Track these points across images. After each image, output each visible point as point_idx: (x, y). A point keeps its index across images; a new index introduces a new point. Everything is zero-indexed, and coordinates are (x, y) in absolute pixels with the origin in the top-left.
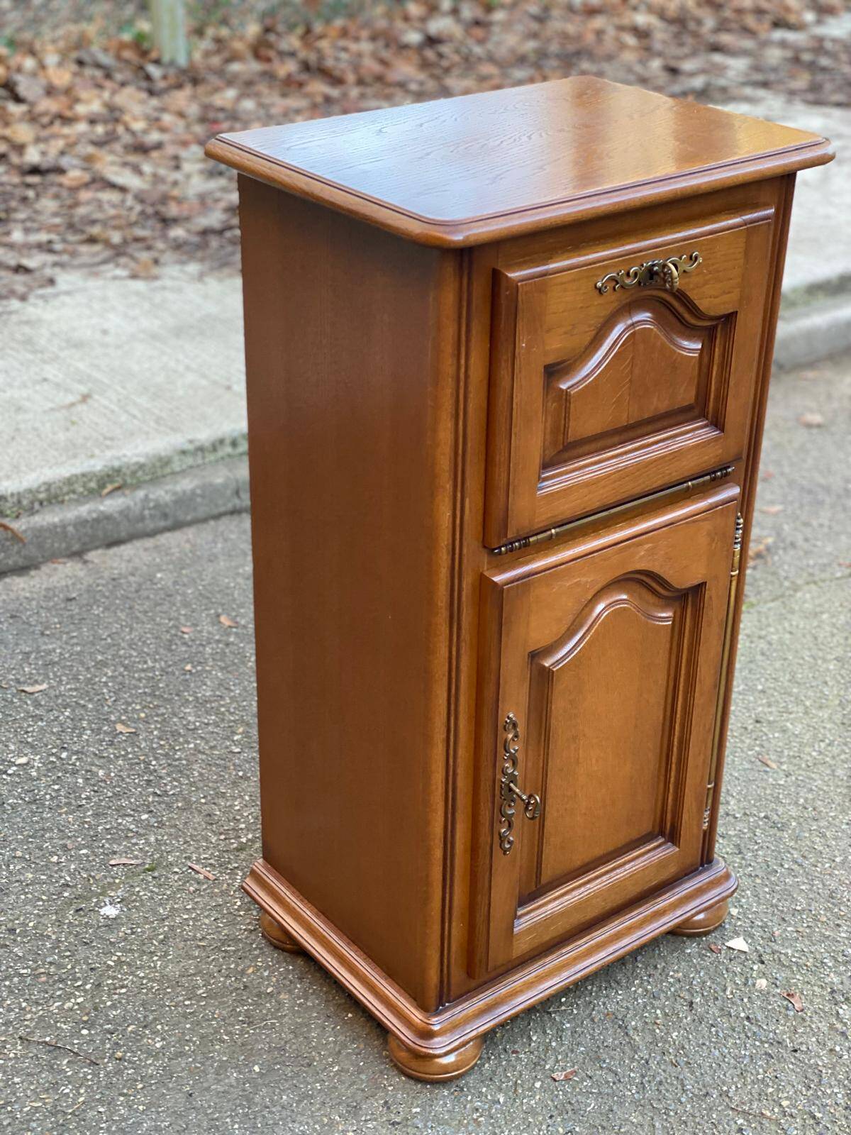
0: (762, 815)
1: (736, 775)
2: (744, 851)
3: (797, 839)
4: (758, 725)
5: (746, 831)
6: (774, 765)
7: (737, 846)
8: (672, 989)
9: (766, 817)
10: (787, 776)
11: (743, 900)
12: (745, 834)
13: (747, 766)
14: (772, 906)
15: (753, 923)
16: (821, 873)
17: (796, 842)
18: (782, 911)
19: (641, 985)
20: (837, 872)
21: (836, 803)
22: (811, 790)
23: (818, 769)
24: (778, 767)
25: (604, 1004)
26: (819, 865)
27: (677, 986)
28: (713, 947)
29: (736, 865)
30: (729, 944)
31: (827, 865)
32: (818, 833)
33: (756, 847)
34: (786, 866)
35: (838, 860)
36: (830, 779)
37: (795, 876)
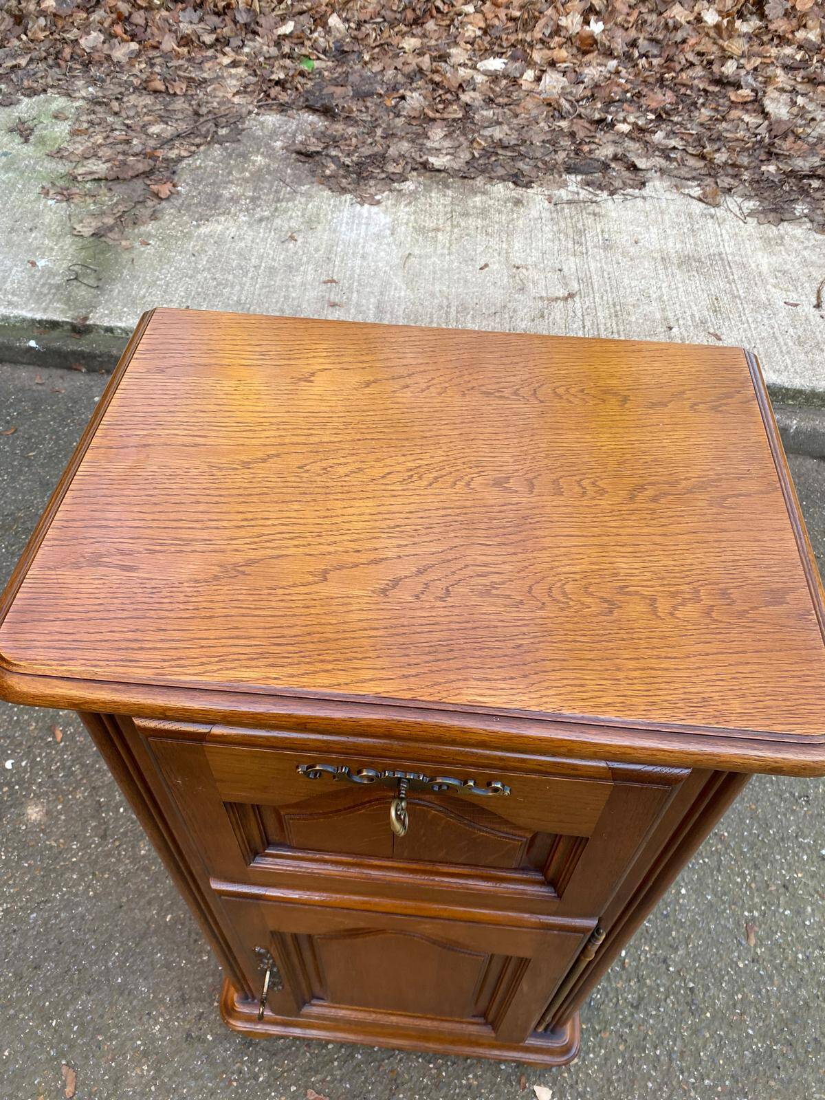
0: (691, 985)
1: (713, 927)
2: (641, 1007)
3: (696, 1031)
4: (782, 890)
5: (662, 989)
6: (753, 941)
7: (641, 999)
8: (457, 1091)
9: (691, 989)
10: (753, 961)
11: (591, 1056)
12: (659, 991)
13: (730, 925)
14: (608, 1080)
15: (577, 1083)
16: (679, 1082)
17: (691, 1036)
18: (610, 1093)
19: (438, 1068)
20: (693, 1094)
21: (767, 1022)
22: (760, 992)
23: (788, 974)
24: (755, 946)
25: (401, 1060)
26: (686, 1074)
27: (464, 1091)
28: (523, 1080)
29: (621, 1017)
30: (536, 1088)
31: (692, 1080)
32: (718, 1041)
33: (654, 1013)
34: (658, 1052)
35: (707, 1082)
36: (787, 993)
37: (655, 1068)
